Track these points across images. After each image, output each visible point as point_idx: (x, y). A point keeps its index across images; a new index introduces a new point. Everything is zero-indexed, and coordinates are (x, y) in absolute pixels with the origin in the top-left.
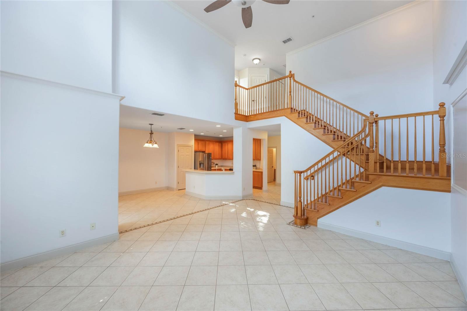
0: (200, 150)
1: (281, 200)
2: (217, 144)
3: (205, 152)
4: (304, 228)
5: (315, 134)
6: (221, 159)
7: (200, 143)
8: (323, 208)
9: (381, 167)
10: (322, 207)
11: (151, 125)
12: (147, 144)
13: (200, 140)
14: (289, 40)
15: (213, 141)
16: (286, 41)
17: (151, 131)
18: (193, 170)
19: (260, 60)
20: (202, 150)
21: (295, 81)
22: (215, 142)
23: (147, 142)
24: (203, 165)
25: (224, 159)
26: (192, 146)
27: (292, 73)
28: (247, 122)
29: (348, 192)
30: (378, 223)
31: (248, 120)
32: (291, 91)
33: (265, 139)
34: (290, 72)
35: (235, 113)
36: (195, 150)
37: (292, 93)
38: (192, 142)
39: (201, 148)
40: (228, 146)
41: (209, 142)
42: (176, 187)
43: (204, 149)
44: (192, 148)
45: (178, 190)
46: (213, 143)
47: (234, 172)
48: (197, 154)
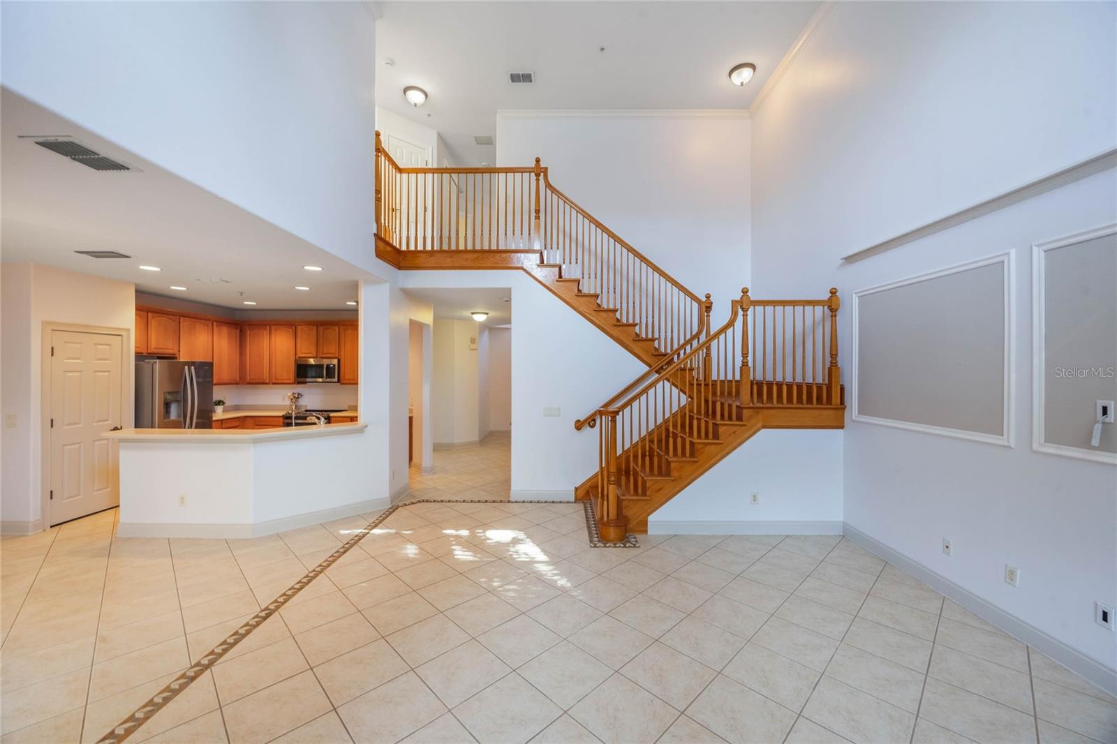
0: (152, 350)
1: (513, 487)
2: (225, 330)
3: (175, 358)
4: (622, 545)
5: (597, 322)
6: (237, 384)
7: (154, 323)
8: (660, 489)
9: (760, 394)
10: (658, 488)
13: (157, 313)
14: (527, 78)
15: (208, 320)
16: (518, 76)
18: (130, 432)
19: (426, 95)
20: (166, 351)
21: (548, 185)
22: (217, 321)
24: (178, 407)
25: (249, 384)
26: (124, 333)
27: (543, 165)
28: (400, 268)
29: (709, 447)
30: (755, 498)
31: (402, 265)
32: (539, 210)
33: (428, 325)
34: (538, 160)
35: (375, 234)
36: (139, 351)
37: (542, 215)
38: (126, 318)
39: (158, 342)
40: (273, 340)
41: (194, 320)
42: (39, 517)
43: (171, 348)
44: (122, 340)
45: (51, 527)
46: (208, 326)
47: (366, 426)
48: (146, 365)
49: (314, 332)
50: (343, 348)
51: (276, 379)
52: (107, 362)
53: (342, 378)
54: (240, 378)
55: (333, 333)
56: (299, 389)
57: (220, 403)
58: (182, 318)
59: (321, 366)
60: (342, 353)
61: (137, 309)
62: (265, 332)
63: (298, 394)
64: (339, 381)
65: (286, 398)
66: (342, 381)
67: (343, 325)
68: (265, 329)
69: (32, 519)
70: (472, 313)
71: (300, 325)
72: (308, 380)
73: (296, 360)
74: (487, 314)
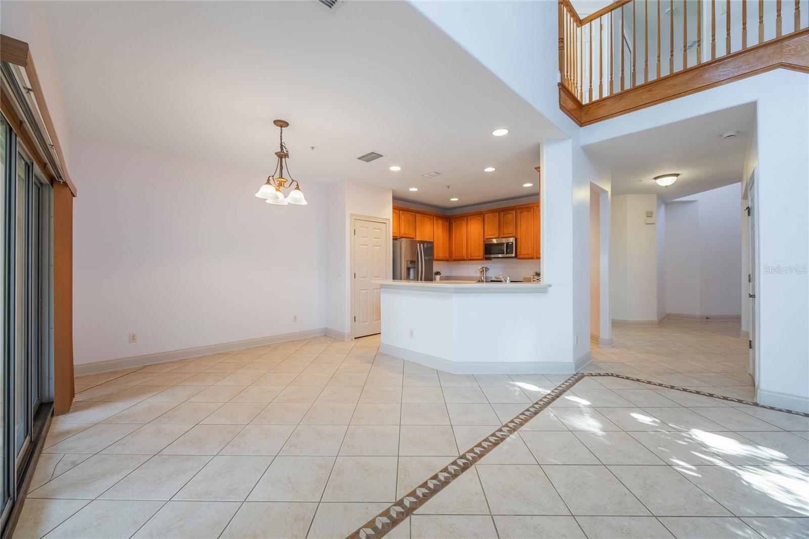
2: (440, 222)
3: (413, 238)
6: (447, 260)
7: (403, 217)
11: (282, 124)
12: (268, 186)
13: (404, 211)
15: (431, 215)
17: (282, 145)
20: (409, 235)
22: (435, 216)
23: (269, 180)
24: (414, 271)
25: (455, 260)
26: (388, 223)
28: (582, 125)
31: (584, 120)
36: (395, 235)
38: (388, 213)
39: (405, 229)
40: (469, 228)
41: (423, 215)
42: (350, 331)
43: (412, 234)
44: (386, 226)
45: (355, 338)
46: (431, 219)
47: (550, 286)
48: (398, 242)
49: (497, 218)
50: (519, 229)
51: (471, 256)
52: (379, 240)
53: (518, 253)
54: (449, 256)
55: (511, 216)
56: (486, 264)
57: (438, 273)
58: (417, 214)
59: (501, 244)
60: (519, 234)
61: (393, 209)
62: (464, 222)
63: (486, 268)
64: (516, 256)
65: (478, 272)
66: (518, 257)
67: (519, 209)
68: (464, 220)
69: (347, 332)
70: (656, 178)
71: (486, 213)
72: (492, 256)
73: (484, 241)
74: (677, 175)
